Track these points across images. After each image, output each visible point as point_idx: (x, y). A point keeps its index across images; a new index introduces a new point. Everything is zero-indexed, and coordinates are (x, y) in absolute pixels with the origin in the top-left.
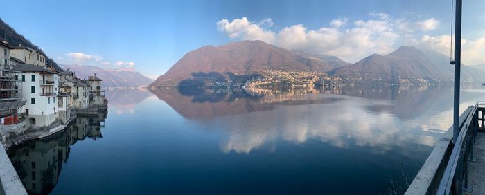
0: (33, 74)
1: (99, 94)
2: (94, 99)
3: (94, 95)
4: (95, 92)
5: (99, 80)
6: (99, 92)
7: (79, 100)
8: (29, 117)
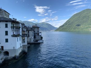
0: (6, 23)
1: (38, 34)
2: (36, 37)
3: (36, 35)
4: (37, 33)
5: (38, 28)
6: (39, 33)
7: (29, 38)
8: (3, 51)
